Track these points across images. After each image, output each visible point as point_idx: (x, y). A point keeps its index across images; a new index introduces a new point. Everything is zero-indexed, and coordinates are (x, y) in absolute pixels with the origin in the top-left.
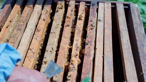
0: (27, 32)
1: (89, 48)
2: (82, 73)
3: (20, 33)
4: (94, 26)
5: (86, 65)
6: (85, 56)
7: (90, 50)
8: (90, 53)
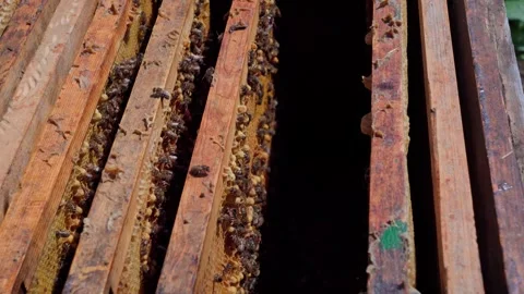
0: (44, 61)
1: (389, 107)
2: (371, 208)
3: (13, 64)
4: (399, 24)
5: (382, 175)
6: (374, 140)
7: (392, 115)
8: (392, 129)
